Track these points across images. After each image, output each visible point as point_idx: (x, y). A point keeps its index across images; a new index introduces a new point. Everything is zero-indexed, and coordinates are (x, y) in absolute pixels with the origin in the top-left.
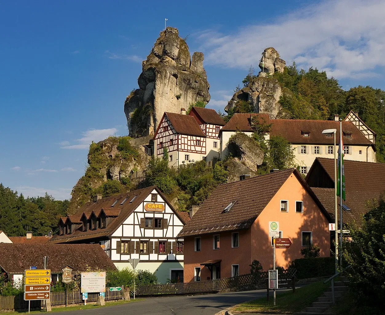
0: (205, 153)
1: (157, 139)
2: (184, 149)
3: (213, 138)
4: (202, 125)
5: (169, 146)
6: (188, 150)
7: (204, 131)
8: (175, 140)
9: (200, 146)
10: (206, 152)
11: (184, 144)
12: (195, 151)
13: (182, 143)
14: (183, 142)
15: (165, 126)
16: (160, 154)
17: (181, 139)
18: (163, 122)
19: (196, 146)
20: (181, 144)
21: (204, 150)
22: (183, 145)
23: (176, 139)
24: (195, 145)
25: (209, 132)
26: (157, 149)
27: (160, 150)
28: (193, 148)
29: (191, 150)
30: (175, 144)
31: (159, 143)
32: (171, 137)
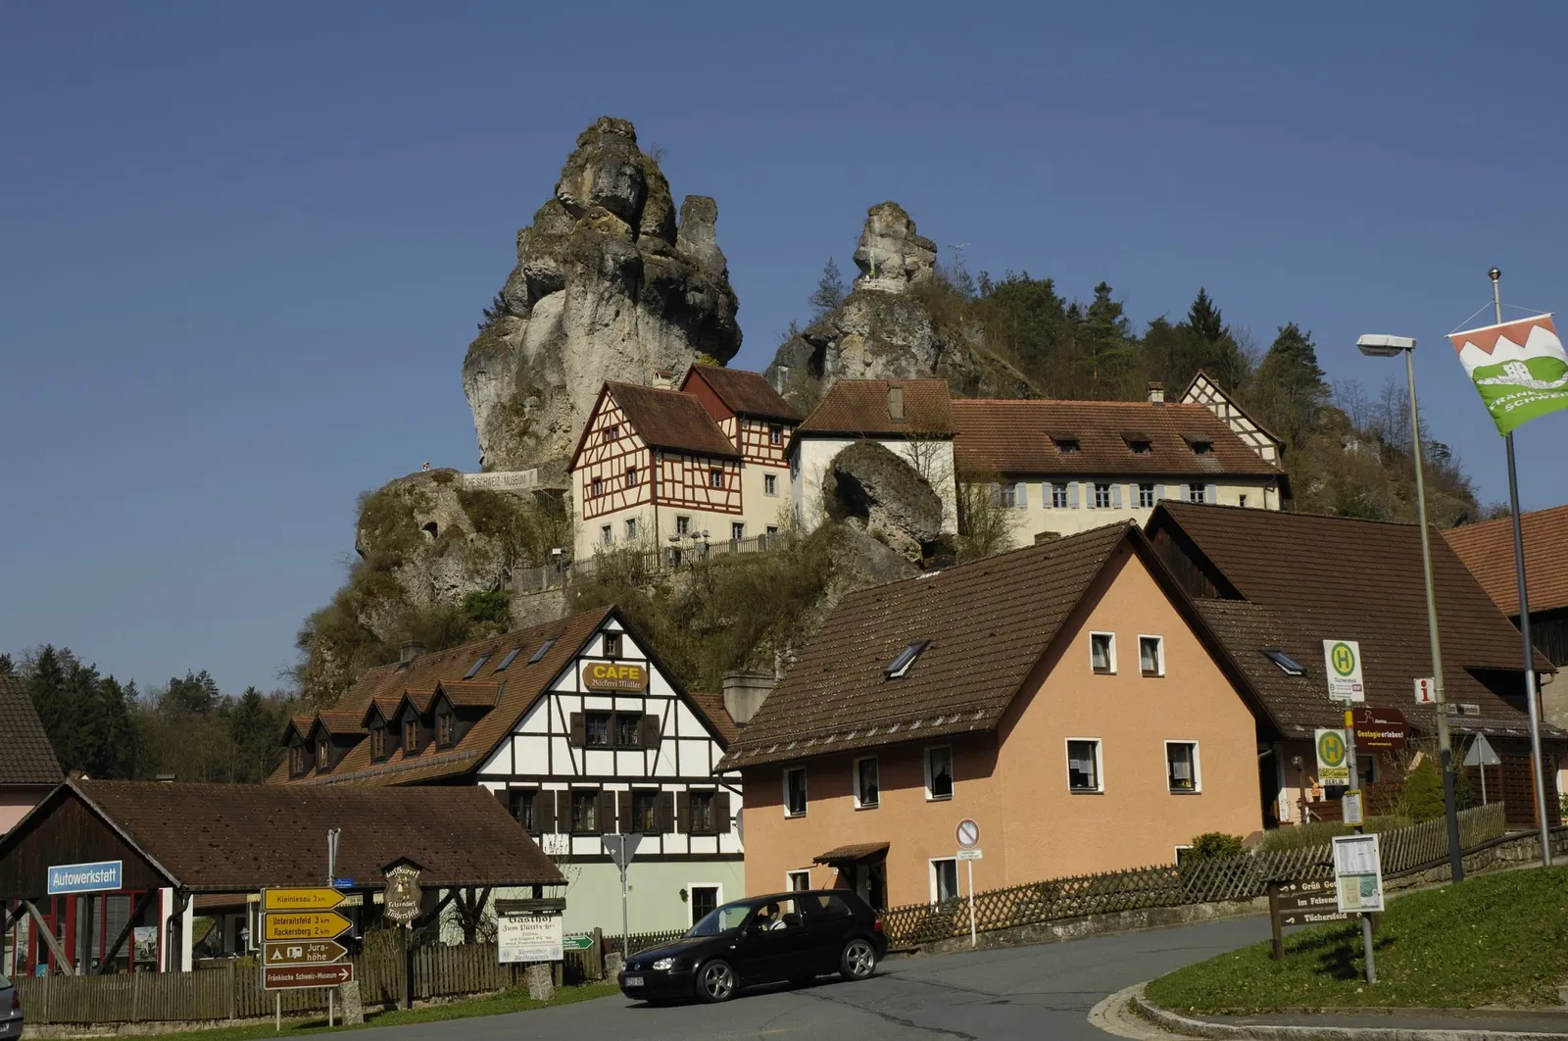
0: (739, 510)
1: (583, 468)
2: (674, 499)
3: (764, 464)
4: (727, 422)
5: (624, 489)
6: (684, 501)
7: (734, 442)
8: (644, 469)
9: (723, 489)
10: (741, 507)
11: (673, 481)
12: (708, 503)
13: (665, 480)
14: (668, 477)
15: (607, 424)
16: (593, 517)
17: (662, 467)
18: (602, 414)
19: (711, 487)
20: (662, 483)
21: (734, 499)
22: (668, 485)
23: (647, 468)
24: (707, 485)
25: (748, 444)
26: (585, 501)
27: (593, 502)
28: (700, 495)
29: (694, 501)
30: (643, 483)
31: (588, 481)
32: (630, 461)
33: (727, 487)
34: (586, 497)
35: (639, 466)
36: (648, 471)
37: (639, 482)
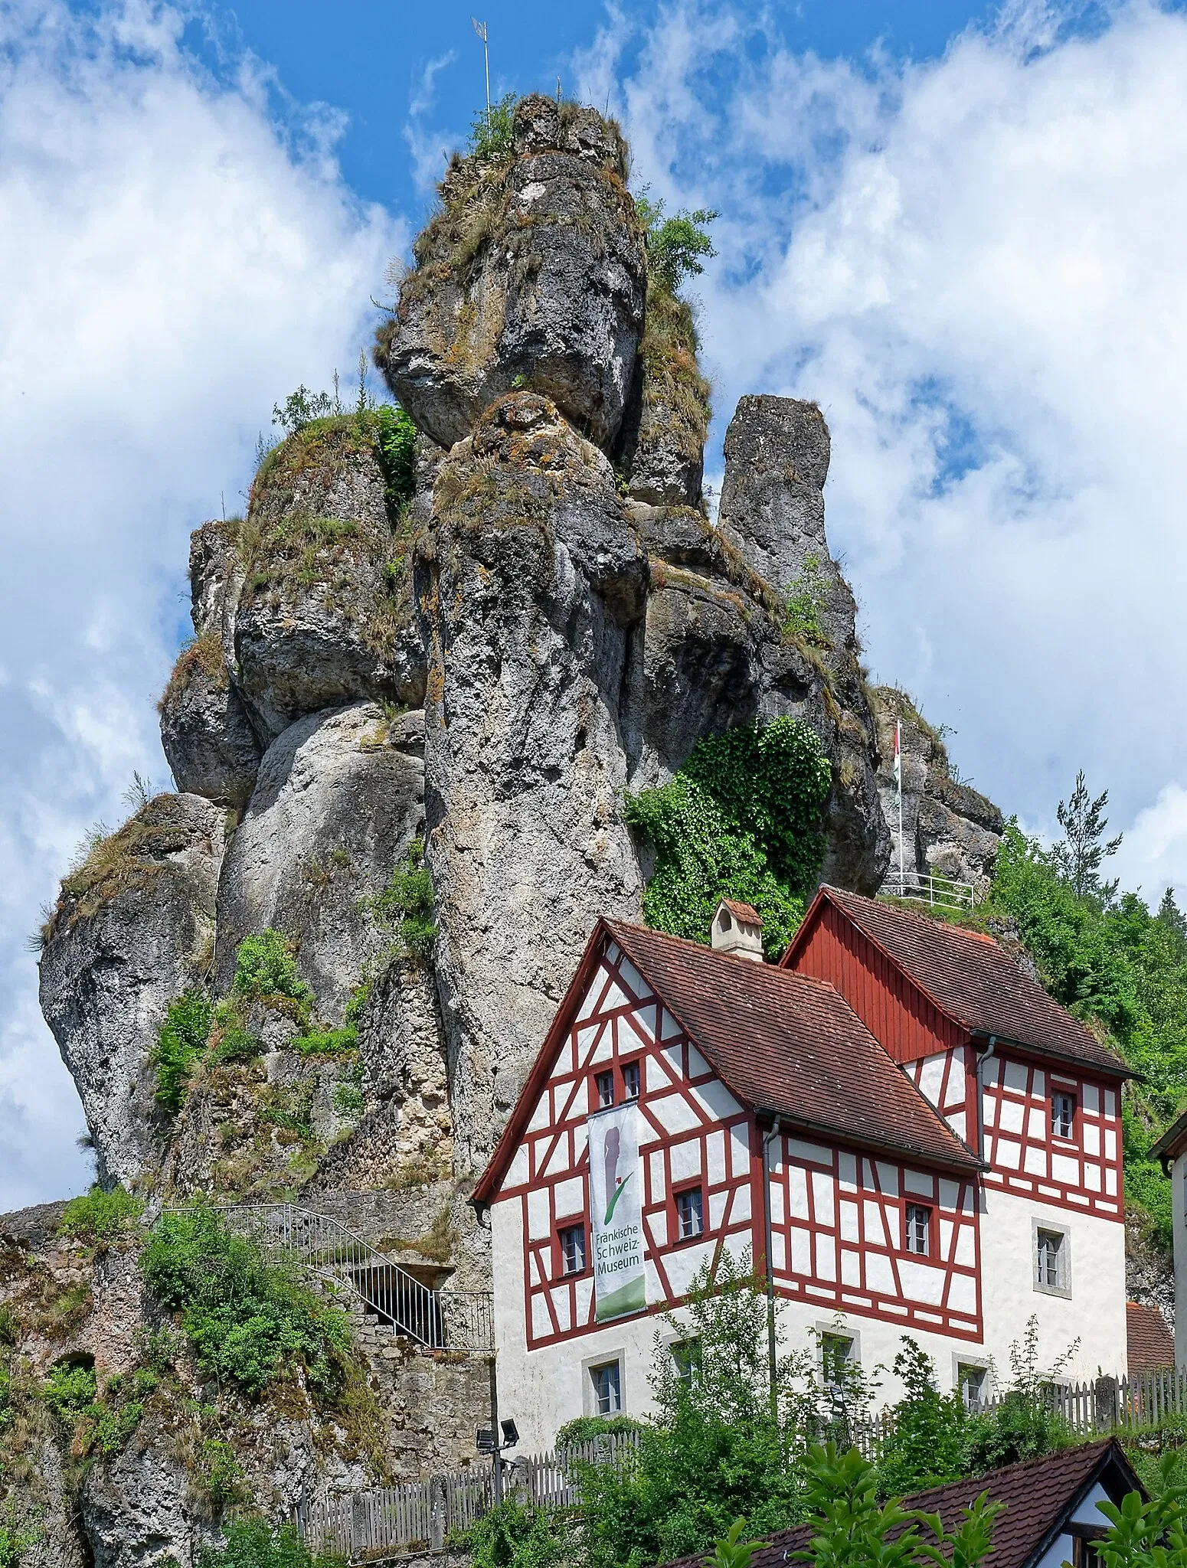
0: (973, 1328)
1: (522, 1191)
2: (814, 1280)
3: (1034, 1195)
4: (934, 1067)
5: (664, 1250)
6: (838, 1287)
7: (958, 1123)
8: (731, 1185)
9: (933, 1261)
10: (977, 1319)
11: (812, 1226)
12: (899, 1300)
13: (792, 1222)
14: (800, 1212)
15: (604, 1053)
16: (558, 1337)
17: (784, 1179)
18: (586, 1024)
19: (905, 1254)
20: (785, 1230)
21: (962, 1297)
22: (800, 1235)
23: (743, 1180)
24: (897, 1246)
25: (998, 1133)
26: (530, 1291)
27: (561, 1294)
28: (879, 1274)
29: (862, 1292)
30: (728, 1229)
31: (541, 1229)
32: (685, 1162)
33: (945, 1257)
34: (536, 1280)
35: (716, 1175)
36: (744, 1192)
37: (715, 1224)
